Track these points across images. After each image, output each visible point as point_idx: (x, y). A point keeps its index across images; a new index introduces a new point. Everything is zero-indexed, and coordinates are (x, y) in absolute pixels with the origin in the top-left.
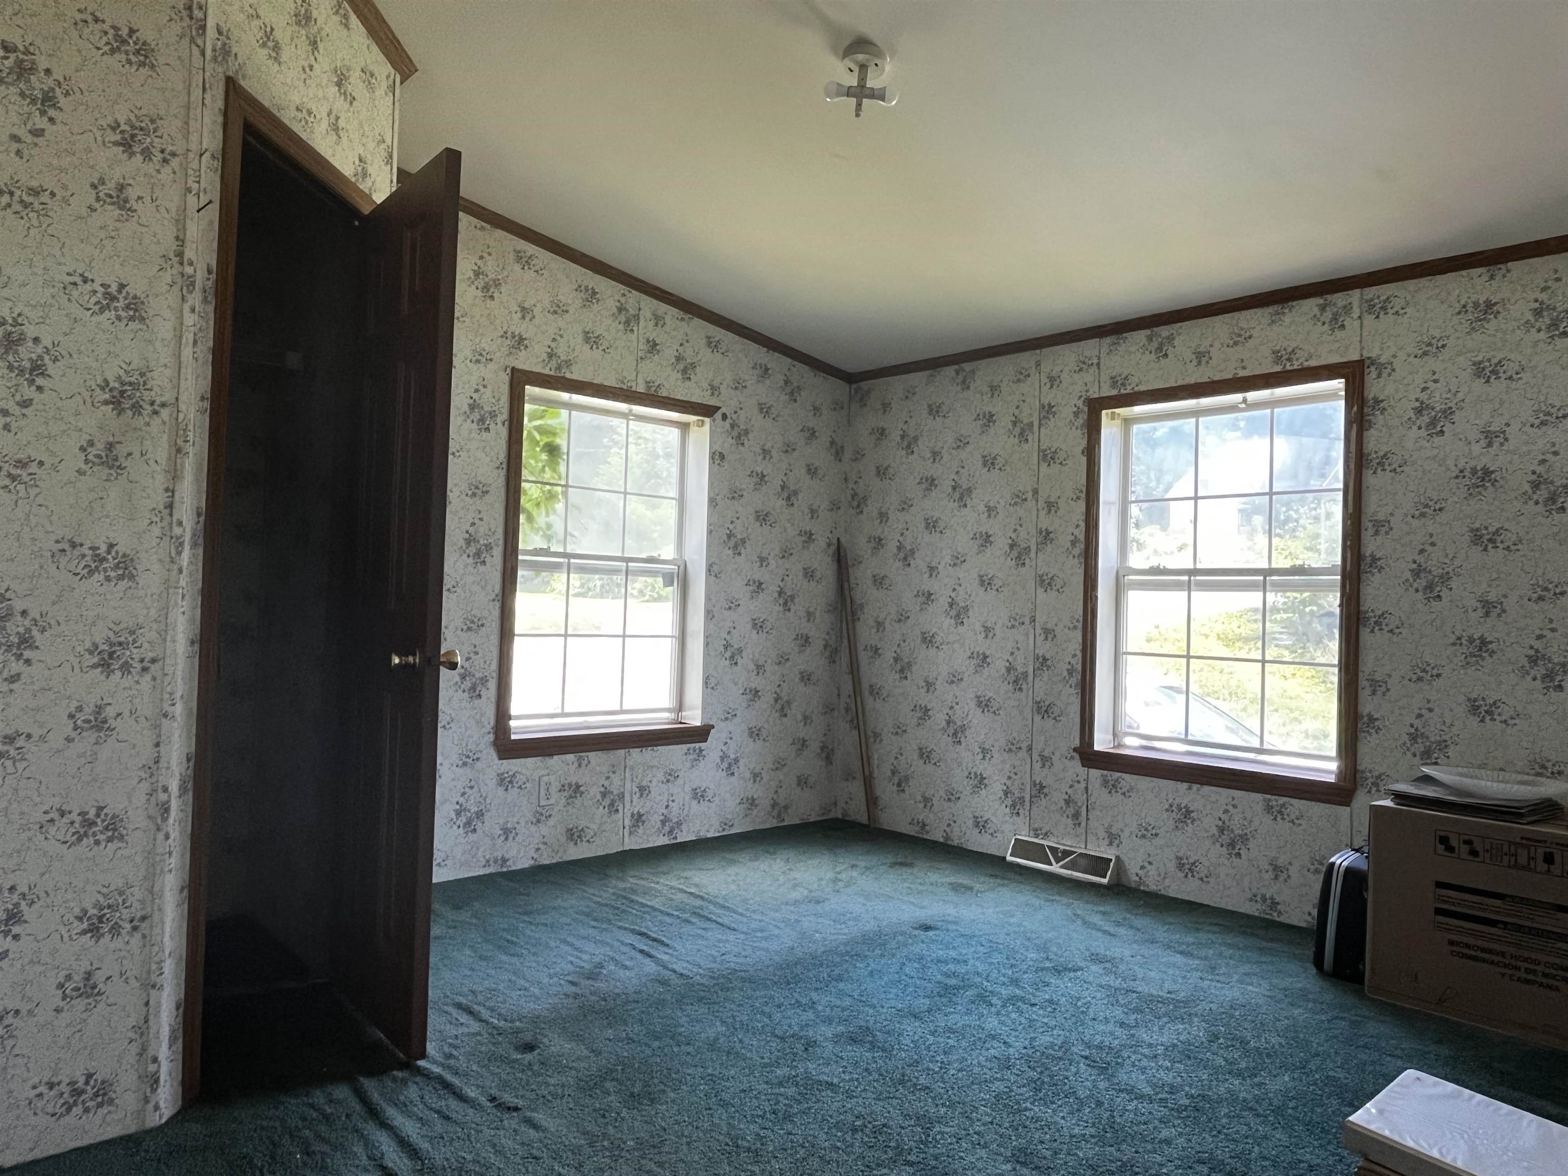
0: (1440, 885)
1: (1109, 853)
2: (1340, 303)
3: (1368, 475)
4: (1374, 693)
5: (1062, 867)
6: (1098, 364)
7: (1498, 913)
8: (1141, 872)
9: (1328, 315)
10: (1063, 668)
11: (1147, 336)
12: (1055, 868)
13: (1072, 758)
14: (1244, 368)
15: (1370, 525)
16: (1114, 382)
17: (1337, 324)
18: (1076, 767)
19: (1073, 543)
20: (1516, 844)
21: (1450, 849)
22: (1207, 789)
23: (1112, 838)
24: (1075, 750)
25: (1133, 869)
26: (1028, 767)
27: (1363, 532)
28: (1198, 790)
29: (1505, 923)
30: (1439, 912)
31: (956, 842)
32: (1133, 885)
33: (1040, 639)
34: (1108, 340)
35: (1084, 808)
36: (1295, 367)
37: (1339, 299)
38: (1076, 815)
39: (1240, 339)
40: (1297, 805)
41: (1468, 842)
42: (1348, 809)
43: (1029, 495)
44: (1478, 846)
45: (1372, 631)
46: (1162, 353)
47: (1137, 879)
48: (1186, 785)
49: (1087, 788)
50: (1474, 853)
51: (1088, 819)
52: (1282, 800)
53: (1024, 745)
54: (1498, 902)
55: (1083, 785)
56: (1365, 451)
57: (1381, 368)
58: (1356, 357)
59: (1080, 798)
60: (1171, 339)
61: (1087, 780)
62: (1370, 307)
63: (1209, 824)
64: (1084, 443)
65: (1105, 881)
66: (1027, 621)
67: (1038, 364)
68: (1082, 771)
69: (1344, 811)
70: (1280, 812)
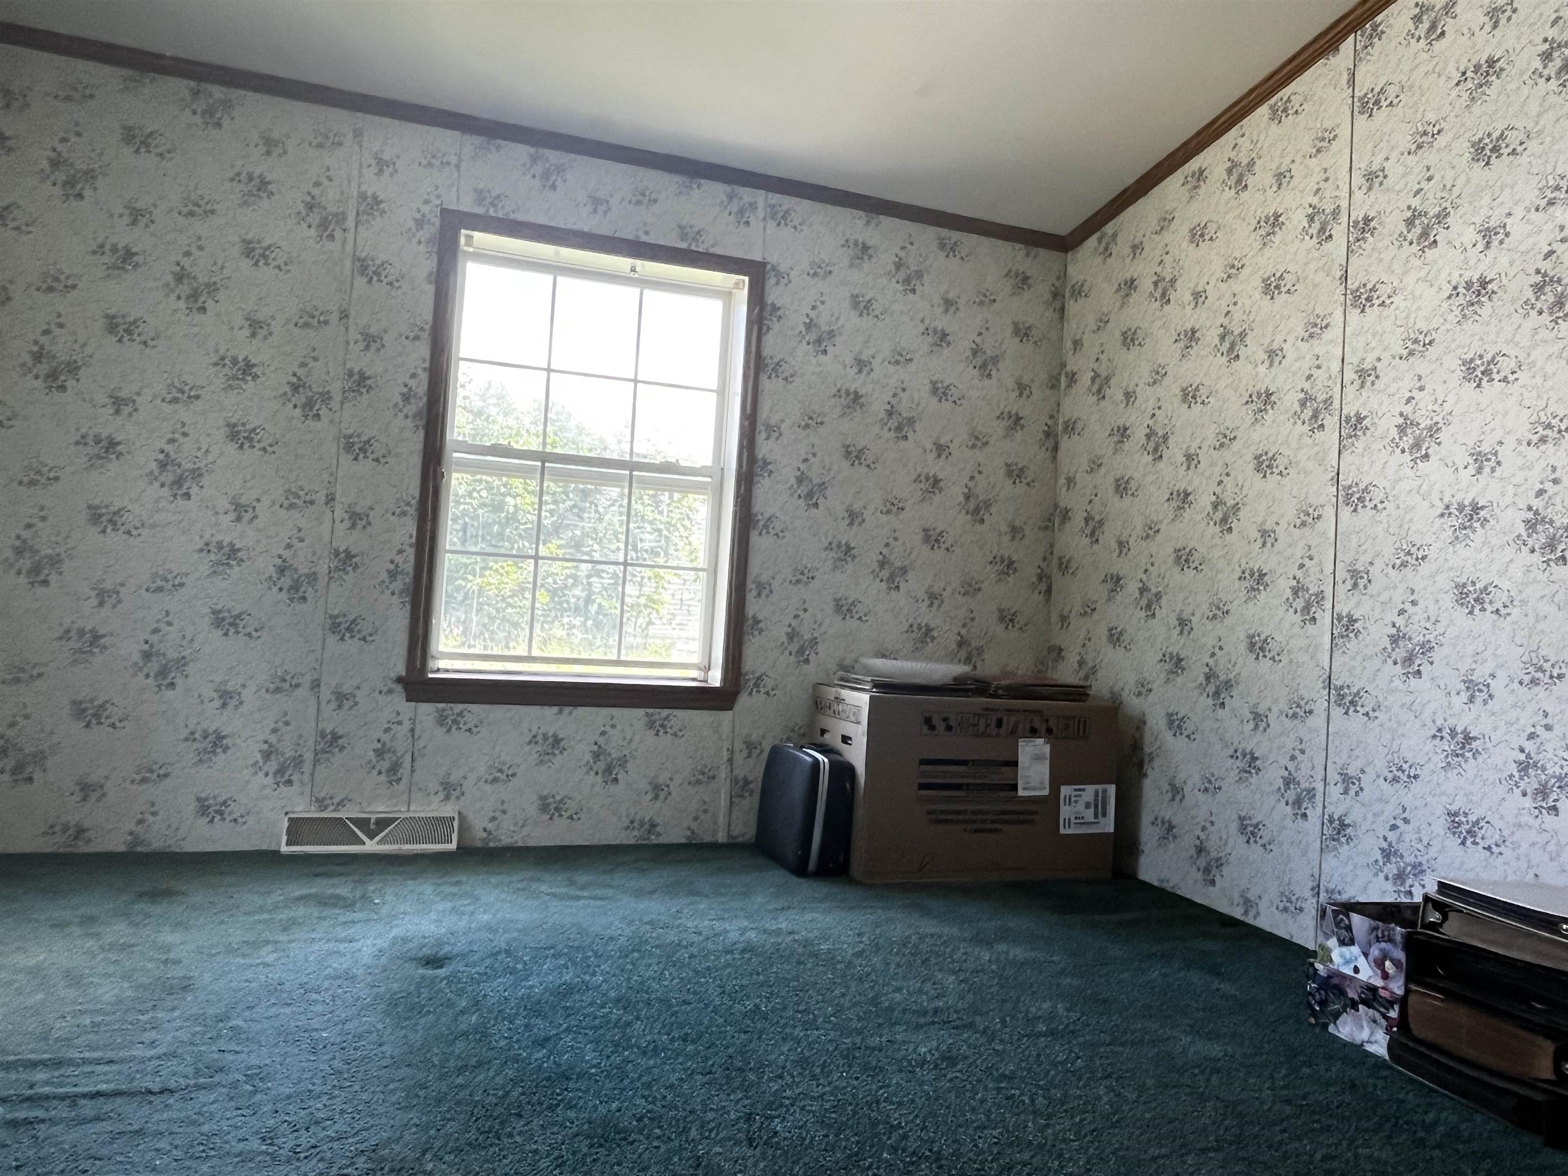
0: (924, 762)
1: (449, 810)
2: (747, 199)
3: (763, 377)
4: (759, 595)
5: (380, 842)
6: (458, 167)
7: (964, 777)
8: (490, 826)
9: (734, 207)
10: (381, 568)
11: (531, 156)
12: (371, 846)
13: (390, 691)
14: (647, 233)
15: (762, 428)
16: (480, 196)
17: (742, 217)
18: (399, 702)
19: (406, 398)
20: (979, 715)
21: (932, 728)
22: (581, 711)
23: (449, 789)
24: (399, 680)
25: (479, 824)
26: (312, 711)
27: (757, 436)
28: (570, 713)
29: (968, 785)
30: (923, 787)
31: (157, 845)
32: (479, 844)
33: (341, 528)
34: (477, 140)
35: (408, 759)
36: (700, 250)
37: (747, 194)
38: (394, 768)
39: (642, 198)
40: (681, 716)
41: (945, 720)
42: (731, 712)
43: (334, 318)
44: (952, 723)
45: (760, 534)
46: (548, 181)
47: (485, 835)
48: (555, 709)
49: (412, 730)
50: (949, 728)
51: (413, 771)
52: (665, 712)
53: (307, 680)
54: (963, 768)
55: (407, 725)
56: (764, 354)
57: (780, 275)
58: (759, 258)
59: (402, 745)
60: (560, 169)
61: (413, 720)
62: (773, 213)
63: (582, 751)
64: (433, 264)
65: (453, 846)
66: (321, 498)
67: (358, 134)
68: (406, 708)
69: (726, 716)
70: (662, 726)
